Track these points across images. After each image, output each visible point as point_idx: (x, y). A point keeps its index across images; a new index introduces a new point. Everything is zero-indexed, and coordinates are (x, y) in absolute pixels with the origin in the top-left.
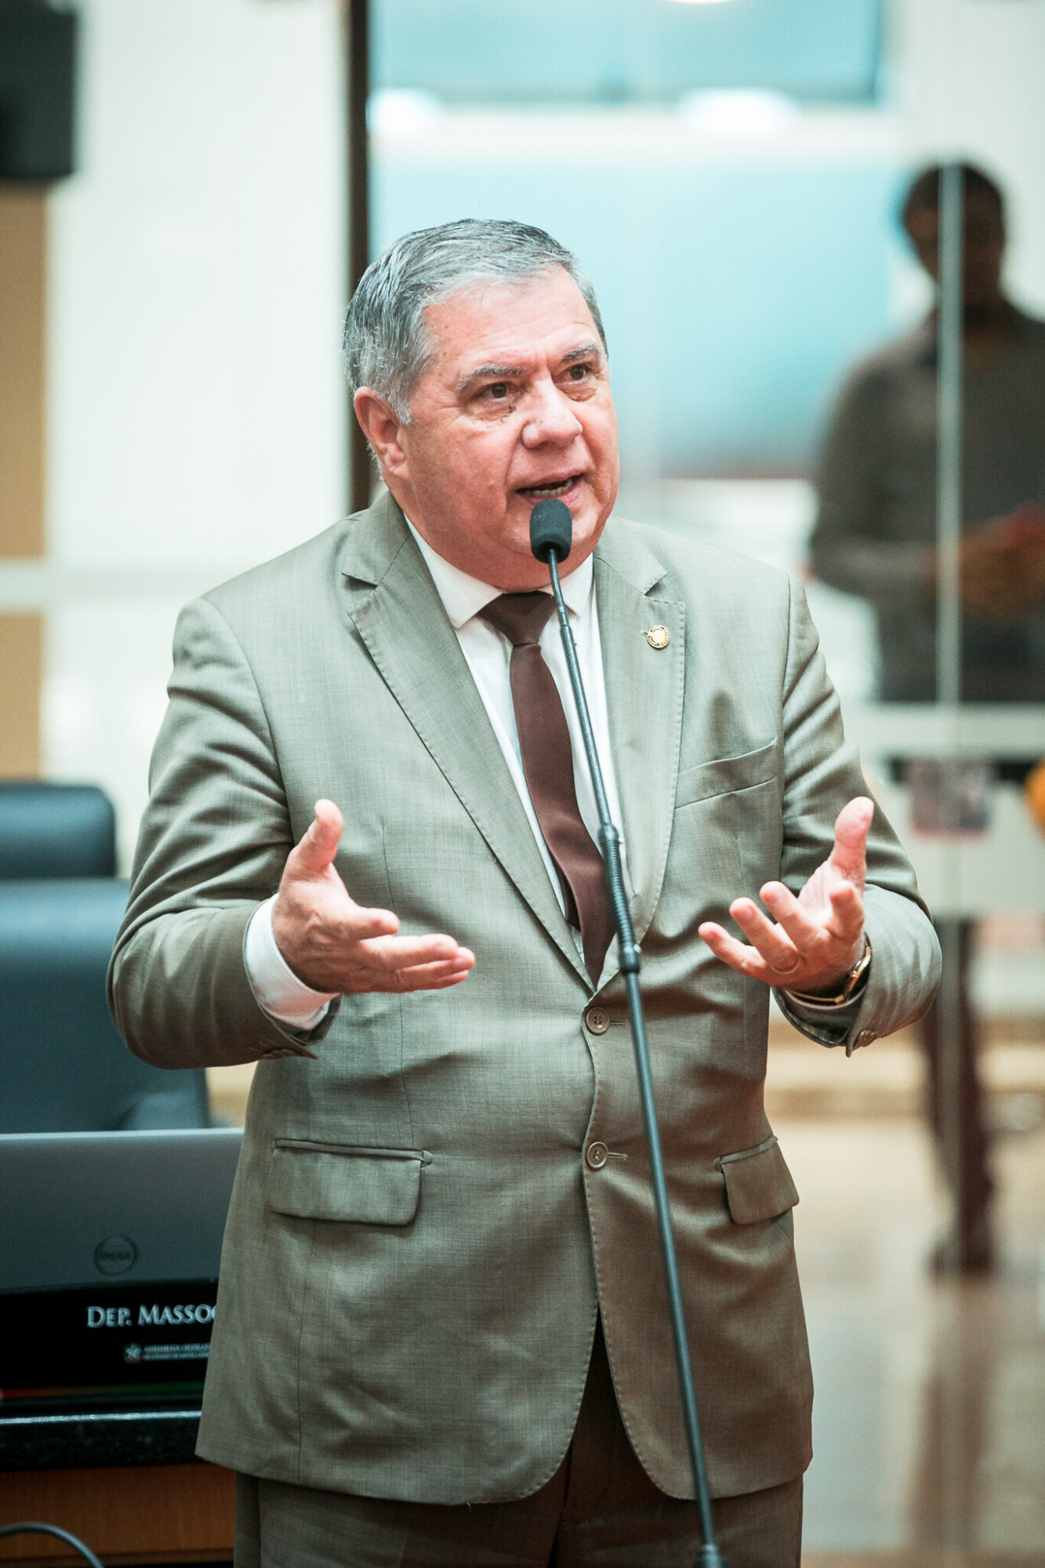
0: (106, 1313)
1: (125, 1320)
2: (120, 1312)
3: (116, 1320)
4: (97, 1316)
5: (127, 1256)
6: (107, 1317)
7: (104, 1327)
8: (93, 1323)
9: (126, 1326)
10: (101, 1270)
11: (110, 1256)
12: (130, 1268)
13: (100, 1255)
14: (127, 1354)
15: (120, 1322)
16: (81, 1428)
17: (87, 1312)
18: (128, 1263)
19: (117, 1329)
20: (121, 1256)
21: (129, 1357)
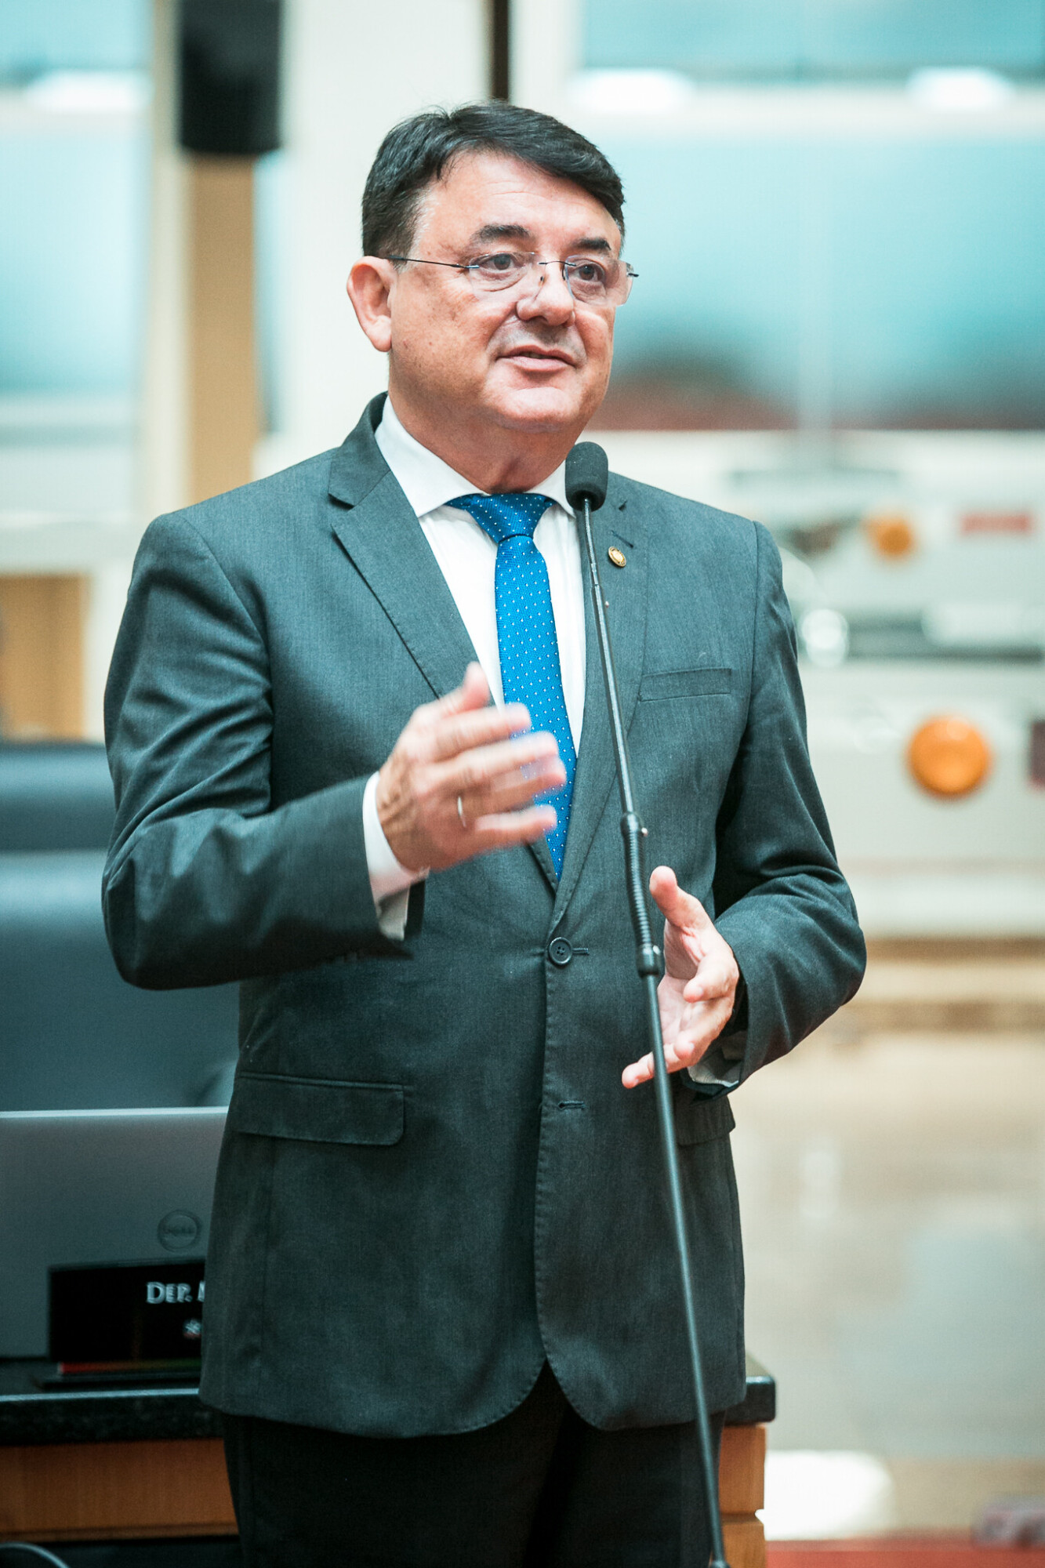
0: (165, 1289)
1: (185, 1296)
2: (179, 1288)
3: (175, 1294)
4: (157, 1292)
5: (190, 1232)
6: (167, 1293)
7: (164, 1303)
8: (153, 1299)
9: (186, 1302)
10: (164, 1244)
11: (174, 1232)
12: (194, 1243)
13: (163, 1229)
14: (187, 1330)
15: (180, 1298)
16: (138, 1404)
17: (145, 1289)
18: (190, 1238)
19: (176, 1305)
20: (184, 1231)
21: (188, 1332)
